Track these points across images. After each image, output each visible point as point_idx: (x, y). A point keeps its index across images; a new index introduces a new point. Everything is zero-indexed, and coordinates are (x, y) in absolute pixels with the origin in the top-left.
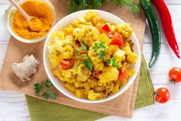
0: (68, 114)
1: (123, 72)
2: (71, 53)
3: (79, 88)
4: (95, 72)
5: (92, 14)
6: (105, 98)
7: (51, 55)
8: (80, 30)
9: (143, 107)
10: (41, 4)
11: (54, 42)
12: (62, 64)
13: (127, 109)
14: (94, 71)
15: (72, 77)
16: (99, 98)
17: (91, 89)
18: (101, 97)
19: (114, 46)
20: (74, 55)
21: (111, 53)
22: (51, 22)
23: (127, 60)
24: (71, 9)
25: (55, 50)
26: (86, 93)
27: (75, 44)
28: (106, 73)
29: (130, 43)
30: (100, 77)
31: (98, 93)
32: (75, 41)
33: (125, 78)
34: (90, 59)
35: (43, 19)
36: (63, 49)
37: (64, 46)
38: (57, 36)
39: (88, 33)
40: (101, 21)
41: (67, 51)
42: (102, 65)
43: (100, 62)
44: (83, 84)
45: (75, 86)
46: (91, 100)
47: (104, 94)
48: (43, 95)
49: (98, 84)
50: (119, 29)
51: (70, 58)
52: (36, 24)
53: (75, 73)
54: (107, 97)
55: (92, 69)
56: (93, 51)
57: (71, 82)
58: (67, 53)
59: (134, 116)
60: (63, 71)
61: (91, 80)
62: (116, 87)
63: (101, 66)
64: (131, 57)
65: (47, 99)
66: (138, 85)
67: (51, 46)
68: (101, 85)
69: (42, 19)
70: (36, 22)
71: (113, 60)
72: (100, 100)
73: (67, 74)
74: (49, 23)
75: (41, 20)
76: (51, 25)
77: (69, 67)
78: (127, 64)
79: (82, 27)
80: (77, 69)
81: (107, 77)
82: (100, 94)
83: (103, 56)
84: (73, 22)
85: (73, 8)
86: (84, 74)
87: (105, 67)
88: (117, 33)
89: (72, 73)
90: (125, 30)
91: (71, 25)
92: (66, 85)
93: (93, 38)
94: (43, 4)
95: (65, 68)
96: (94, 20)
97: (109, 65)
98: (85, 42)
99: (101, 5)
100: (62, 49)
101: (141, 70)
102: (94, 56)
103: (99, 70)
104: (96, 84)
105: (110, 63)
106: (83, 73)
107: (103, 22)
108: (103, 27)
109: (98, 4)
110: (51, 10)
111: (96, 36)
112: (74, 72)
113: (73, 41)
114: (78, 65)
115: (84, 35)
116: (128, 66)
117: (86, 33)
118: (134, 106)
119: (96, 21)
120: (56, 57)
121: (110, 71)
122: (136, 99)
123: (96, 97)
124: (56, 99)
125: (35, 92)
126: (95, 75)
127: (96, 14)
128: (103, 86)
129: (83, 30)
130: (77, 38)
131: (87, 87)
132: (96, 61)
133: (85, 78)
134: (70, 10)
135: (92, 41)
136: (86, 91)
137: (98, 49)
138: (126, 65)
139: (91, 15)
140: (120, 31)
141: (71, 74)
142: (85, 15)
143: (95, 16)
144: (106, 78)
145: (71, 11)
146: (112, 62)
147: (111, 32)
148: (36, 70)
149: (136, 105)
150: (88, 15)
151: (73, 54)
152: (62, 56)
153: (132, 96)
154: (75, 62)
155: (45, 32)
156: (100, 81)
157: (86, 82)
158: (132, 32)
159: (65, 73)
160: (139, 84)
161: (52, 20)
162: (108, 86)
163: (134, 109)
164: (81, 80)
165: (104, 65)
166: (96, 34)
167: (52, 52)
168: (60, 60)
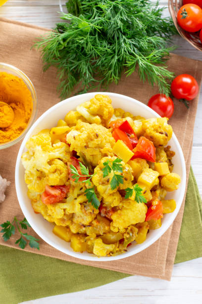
0: (60, 273)
1: (153, 208)
2: (63, 175)
3: (78, 234)
4: (106, 208)
5: (101, 102)
6: (123, 251)
7: (28, 177)
8: (79, 135)
9: (189, 260)
10: (12, 80)
11: (34, 153)
12: (47, 194)
13: (161, 265)
14: (104, 207)
15: (65, 218)
16: (112, 253)
17: (98, 236)
18: (115, 251)
19: (138, 162)
20: (69, 179)
21: (133, 177)
22: (29, 114)
23: (162, 186)
24: (65, 87)
25: (35, 169)
26: (89, 243)
27: (71, 158)
28: (125, 211)
29: (168, 153)
30: (114, 217)
31: (111, 245)
32: (69, 152)
33: (158, 219)
34: (95, 188)
35: (16, 107)
36: (49, 167)
37: (50, 163)
38: (39, 145)
39: (93, 142)
40: (117, 112)
41: (55, 171)
42: (117, 197)
43: (114, 193)
44: (84, 229)
45: (70, 230)
46: (99, 256)
47: (120, 245)
48: (17, 242)
49: (110, 228)
50: (148, 130)
51: (62, 184)
52: (3, 117)
53: (69, 211)
54: (126, 251)
55: (99, 204)
56: (100, 174)
57: (64, 225)
58: (56, 175)
59: (173, 276)
60: (50, 207)
61: (98, 222)
62: (141, 234)
63: (115, 199)
64: (169, 180)
65: (23, 249)
66: (181, 221)
67: (28, 161)
68: (116, 230)
69: (13, 105)
70: (3, 112)
71: (136, 190)
72: (114, 256)
73: (57, 213)
74: (25, 114)
75: (12, 107)
76: (29, 118)
77: (61, 200)
78: (163, 191)
79: (83, 128)
80: (74, 204)
81: (126, 219)
82: (114, 246)
83: (118, 184)
84: (67, 114)
85: (68, 84)
86: (86, 213)
87: (123, 200)
88: (144, 140)
89: (65, 210)
90: (160, 131)
91: (65, 120)
92: (56, 229)
93: (102, 150)
94: (18, 80)
95: (52, 202)
96: (105, 113)
97: (130, 198)
98: (87, 157)
99: (118, 80)
100: (47, 169)
101: (187, 195)
102: (103, 184)
103: (112, 206)
104: (107, 228)
105: (131, 195)
106: (84, 211)
107: (120, 113)
108: (120, 125)
109: (112, 78)
110: (30, 93)
111: (108, 147)
112: (68, 209)
113: (67, 152)
114: (76, 199)
115: (85, 144)
116: (164, 194)
117: (89, 142)
118: (173, 259)
119: (108, 114)
120: (38, 182)
121: (131, 209)
122: (178, 247)
123: (107, 252)
124: (38, 249)
125: (4, 236)
126: (106, 213)
127: (108, 102)
128: (118, 232)
129: (84, 136)
130: (74, 148)
131: (92, 233)
132: (107, 192)
133: (87, 220)
134: (63, 87)
135: (99, 156)
136: (89, 239)
137: (110, 172)
138: (160, 194)
139: (98, 104)
140: (150, 133)
141: (63, 213)
142: (89, 103)
143: (106, 105)
144: (124, 220)
145: (65, 89)
146: (134, 193)
147: (135, 134)
148: (4, 196)
149: (176, 258)
150: (94, 103)
151: (66, 177)
152: (48, 180)
153: (170, 241)
154: (71, 191)
155: (16, 130)
156: (114, 224)
157: (89, 226)
158: (171, 134)
159: (53, 211)
160: (183, 221)
161: (31, 110)
162: (128, 233)
163: (175, 264)
164: (80, 222)
165: (120, 196)
166: (106, 142)
167: (30, 172)
168: (45, 187)
